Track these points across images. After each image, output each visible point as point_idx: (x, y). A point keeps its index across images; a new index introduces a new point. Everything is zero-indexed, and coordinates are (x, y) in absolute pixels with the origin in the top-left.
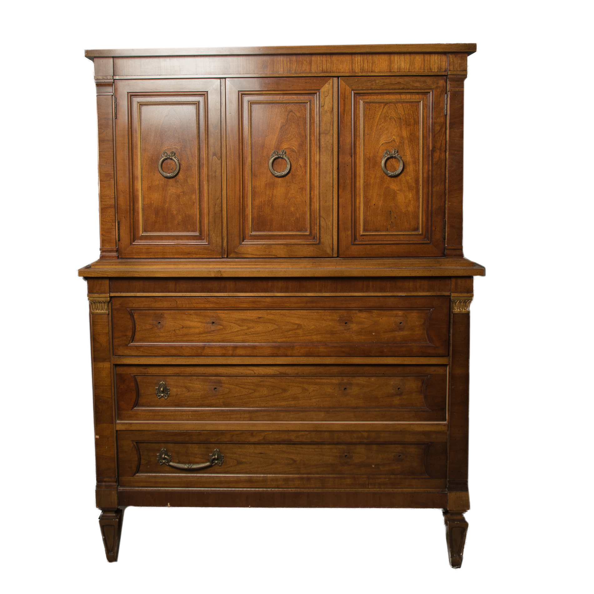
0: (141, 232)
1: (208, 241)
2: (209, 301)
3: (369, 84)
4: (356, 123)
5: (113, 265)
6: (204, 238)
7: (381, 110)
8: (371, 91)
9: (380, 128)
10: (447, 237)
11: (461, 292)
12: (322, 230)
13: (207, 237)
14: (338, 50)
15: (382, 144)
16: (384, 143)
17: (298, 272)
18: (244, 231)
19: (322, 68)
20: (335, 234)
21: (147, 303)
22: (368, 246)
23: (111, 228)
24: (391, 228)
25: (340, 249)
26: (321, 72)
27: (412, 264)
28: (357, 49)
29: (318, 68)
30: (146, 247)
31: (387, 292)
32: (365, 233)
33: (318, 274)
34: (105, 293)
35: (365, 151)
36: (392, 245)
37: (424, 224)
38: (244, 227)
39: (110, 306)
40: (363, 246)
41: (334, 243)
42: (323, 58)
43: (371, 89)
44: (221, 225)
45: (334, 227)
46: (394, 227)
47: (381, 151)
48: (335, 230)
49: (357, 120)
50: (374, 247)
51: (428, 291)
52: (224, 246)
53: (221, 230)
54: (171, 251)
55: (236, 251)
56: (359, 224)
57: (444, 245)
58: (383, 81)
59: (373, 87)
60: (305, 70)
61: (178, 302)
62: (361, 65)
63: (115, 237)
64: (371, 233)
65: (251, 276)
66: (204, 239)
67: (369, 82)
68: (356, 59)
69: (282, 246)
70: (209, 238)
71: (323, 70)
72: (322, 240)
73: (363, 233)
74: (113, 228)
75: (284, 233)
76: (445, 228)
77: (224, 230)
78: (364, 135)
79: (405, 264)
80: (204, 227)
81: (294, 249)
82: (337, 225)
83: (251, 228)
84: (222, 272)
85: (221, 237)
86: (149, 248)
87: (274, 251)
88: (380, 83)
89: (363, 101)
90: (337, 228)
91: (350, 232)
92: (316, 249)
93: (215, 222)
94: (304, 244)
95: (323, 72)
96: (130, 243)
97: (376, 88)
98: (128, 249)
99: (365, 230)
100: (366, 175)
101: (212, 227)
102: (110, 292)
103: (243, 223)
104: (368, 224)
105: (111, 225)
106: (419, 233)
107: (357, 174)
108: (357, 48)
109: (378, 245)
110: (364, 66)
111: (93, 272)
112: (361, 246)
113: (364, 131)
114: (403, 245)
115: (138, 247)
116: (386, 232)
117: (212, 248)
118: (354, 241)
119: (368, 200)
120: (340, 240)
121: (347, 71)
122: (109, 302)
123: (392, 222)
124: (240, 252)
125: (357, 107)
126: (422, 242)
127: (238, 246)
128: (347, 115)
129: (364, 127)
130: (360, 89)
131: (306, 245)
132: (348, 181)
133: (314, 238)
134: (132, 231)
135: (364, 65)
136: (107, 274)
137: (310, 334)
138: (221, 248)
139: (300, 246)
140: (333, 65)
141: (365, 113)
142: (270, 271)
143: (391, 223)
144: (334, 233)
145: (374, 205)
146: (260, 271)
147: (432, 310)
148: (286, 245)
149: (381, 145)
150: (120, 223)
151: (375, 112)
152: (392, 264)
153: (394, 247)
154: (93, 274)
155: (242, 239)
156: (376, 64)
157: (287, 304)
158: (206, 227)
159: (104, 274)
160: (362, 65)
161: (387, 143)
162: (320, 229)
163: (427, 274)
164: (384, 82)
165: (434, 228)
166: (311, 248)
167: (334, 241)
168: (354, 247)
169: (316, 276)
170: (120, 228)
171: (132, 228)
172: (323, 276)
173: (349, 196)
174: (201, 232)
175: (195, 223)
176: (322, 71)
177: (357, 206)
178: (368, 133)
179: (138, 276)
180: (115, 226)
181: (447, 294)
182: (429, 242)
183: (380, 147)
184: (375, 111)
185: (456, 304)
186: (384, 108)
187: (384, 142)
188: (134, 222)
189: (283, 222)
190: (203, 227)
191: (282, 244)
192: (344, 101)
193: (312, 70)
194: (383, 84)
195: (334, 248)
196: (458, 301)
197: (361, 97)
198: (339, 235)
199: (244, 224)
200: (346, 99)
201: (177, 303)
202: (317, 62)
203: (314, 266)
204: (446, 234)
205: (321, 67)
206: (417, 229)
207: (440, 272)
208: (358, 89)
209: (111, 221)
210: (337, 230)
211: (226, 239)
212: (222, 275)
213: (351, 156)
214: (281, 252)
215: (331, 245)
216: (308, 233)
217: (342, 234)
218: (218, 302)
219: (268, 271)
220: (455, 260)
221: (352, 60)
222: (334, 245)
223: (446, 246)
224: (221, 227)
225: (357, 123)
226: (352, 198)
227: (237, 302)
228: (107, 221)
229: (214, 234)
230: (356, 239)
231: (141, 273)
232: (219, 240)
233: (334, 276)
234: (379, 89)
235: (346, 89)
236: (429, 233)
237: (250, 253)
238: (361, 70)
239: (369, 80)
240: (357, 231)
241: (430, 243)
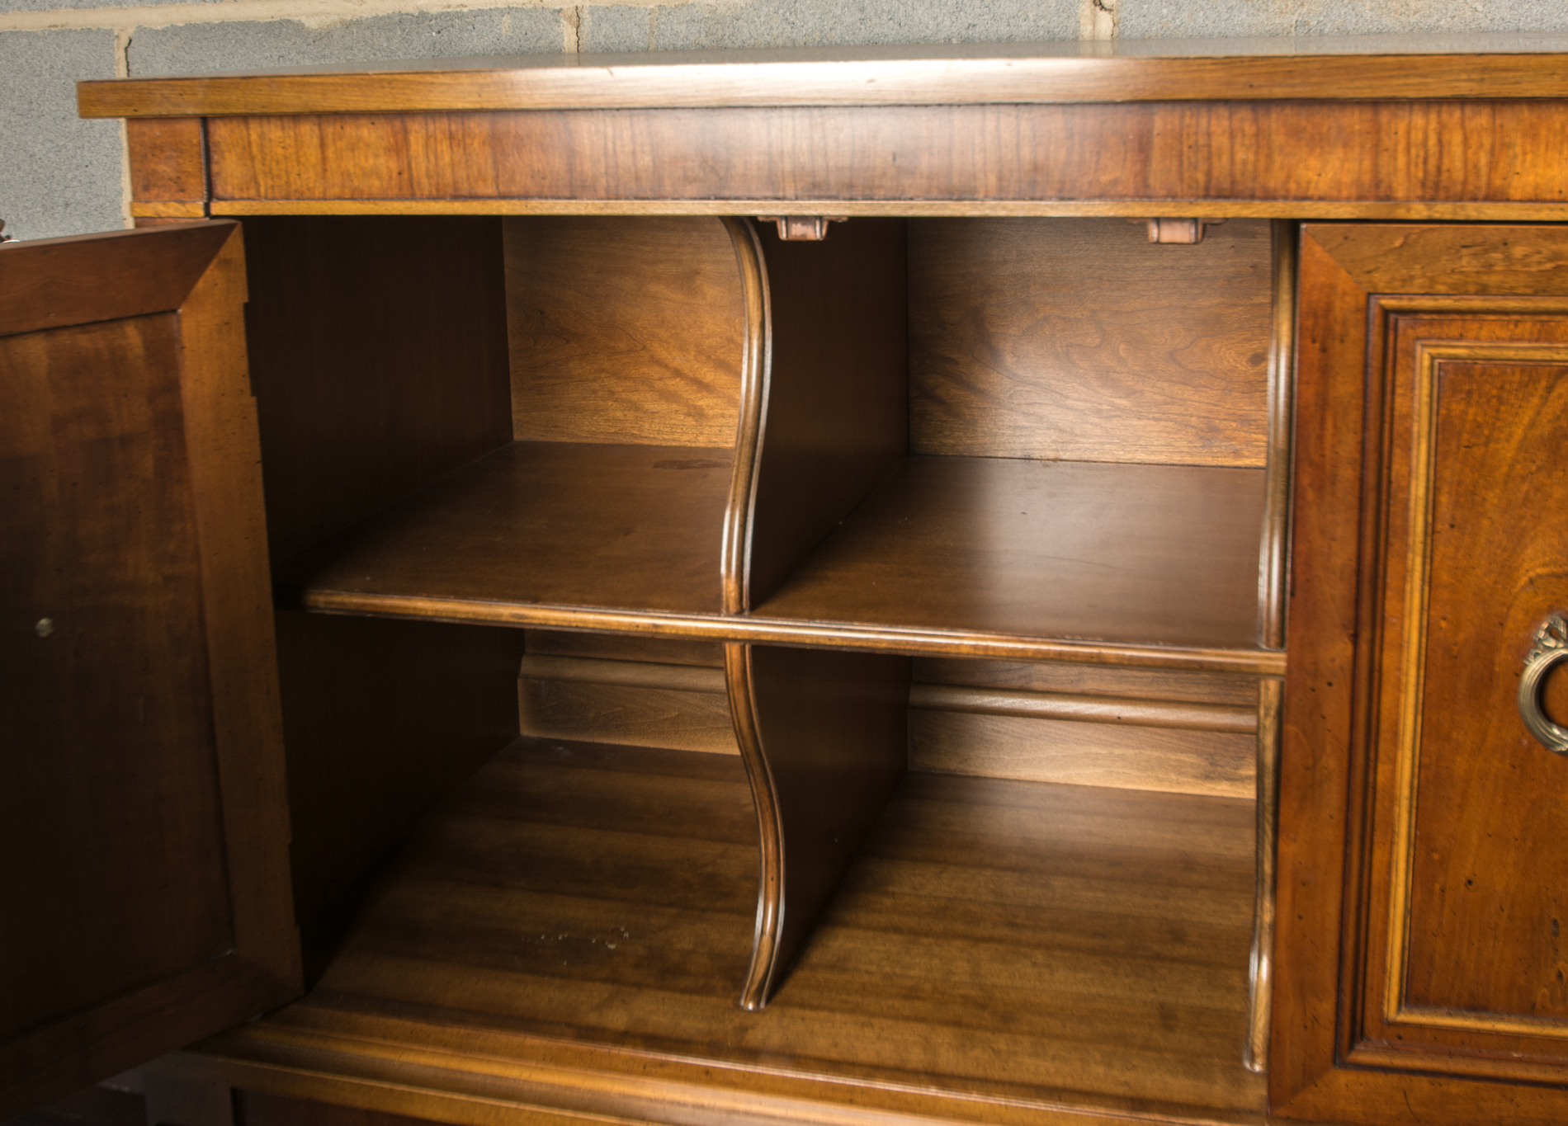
3: (1467, 263)
4: (1389, 468)
7: (1535, 401)
8: (1477, 303)
9: (1521, 496)
14: (1293, 86)
15: (1531, 581)
16: (1540, 576)
19: (1209, 174)
22: (1423, 1083)
24: (1551, 1004)
26: (1201, 192)
28: (1400, 82)
29: (1186, 175)
32: (1411, 1012)
35: (1432, 613)
40: (1393, 1079)
42: (1214, 122)
43: (1483, 291)
47: (1520, 616)
49: (1397, 451)
50: (1454, 1088)
56: (1383, 969)
58: (1554, 247)
59: (1493, 280)
60: (1115, 182)
62: (1425, 162)
64: (1442, 1015)
67: (1472, 250)
68: (1402, 127)
71: (1214, 182)
73: (1399, 1010)
78: (1431, 531)
88: (1536, 258)
89: (1434, 351)
91: (1327, 1007)
95: (1212, 193)
97: (1512, 288)
99: (1411, 998)
100: (1428, 730)
104: (1431, 974)
107: (1384, 725)
108: (1399, 77)
109: (1475, 1084)
110: (1445, 167)
112: (1381, 1079)
113: (1432, 507)
116: (1521, 1022)
118: (1351, 1048)
119: (1436, 857)
121: (1345, 193)
123: (1560, 976)
125: (1400, 379)
128: (1335, 427)
129: (1434, 489)
130: (1414, 290)
132: (1332, 762)
135: (1446, 161)
140: (1269, 156)
141: (1443, 412)
143: (1553, 977)
145: (1470, 882)
149: (1523, 588)
151: (1498, 411)
156: (1515, 157)
160: (1432, 162)
161: (1558, 576)
164: (1556, 256)
168: (1343, 1079)
173: (1331, 833)
176: (1207, 189)
177: (1375, 878)
178: (1453, 518)
183: (1515, 597)
184: (1501, 403)
186: (1550, 389)
187: (1540, 571)
192: (1324, 350)
193: (1151, 181)
194: (1549, 266)
197: (1422, 331)
200: (1337, 344)
202: (1181, 143)
205: (1203, 166)
208: (1408, 290)
213: (1355, 638)
221: (1378, 132)
225: (1395, 467)
226: (1347, 842)
230: (1362, 1034)
234: (1529, 291)
235: (1339, 290)
238: (1423, 184)
239: (1468, 241)
240: (1371, 996)
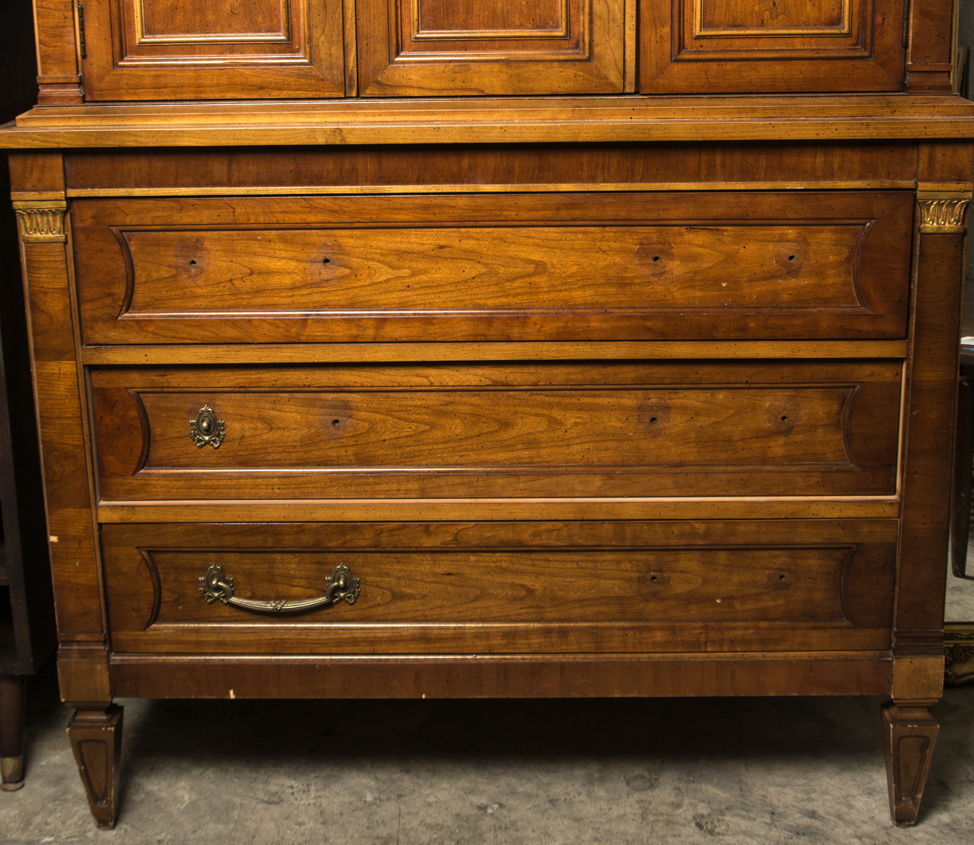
0: (138, 35)
1: (308, 56)
2: (315, 207)
5: (70, 118)
6: (299, 49)
10: (913, 40)
11: (942, 180)
12: (597, 23)
13: (307, 46)
17: (536, 131)
18: (399, 28)
20: (630, 34)
21: (159, 214)
22: (714, 66)
23: (62, 24)
24: (771, 18)
25: (642, 74)
27: (823, 108)
30: (153, 73)
31: (759, 180)
32: (706, 30)
33: (587, 135)
34: (53, 189)
36: (772, 62)
37: (856, 10)
38: (399, 18)
39: (69, 222)
40: (700, 65)
41: (627, 57)
44: (341, 13)
45: (627, 16)
46: (780, 17)
48: (631, 23)
50: (729, 66)
51: (861, 177)
52: (350, 68)
53: (341, 26)
54: (215, 81)
55: (379, 79)
56: (692, 9)
57: (905, 61)
61: (238, 211)
63: (74, 49)
64: (721, 30)
65: (418, 142)
66: (298, 51)
69: (496, 67)
70: (311, 47)
72: (596, 50)
73: (701, 30)
74: (67, 24)
75: (502, 33)
76: (908, 19)
77: (348, 27)
79: (806, 108)
80: (299, 19)
81: (526, 75)
82: (634, 13)
83: (418, 20)
84: (344, 132)
85: (341, 44)
86: (159, 76)
87: (476, 80)
90: (634, 18)
91: (667, 30)
92: (581, 73)
93: (325, 5)
94: (551, 61)
96: (111, 63)
98: (107, 79)
99: (705, 24)
101: (318, 18)
102: (66, 187)
103: (397, 8)
104: (714, 10)
105: (62, 17)
106: (843, 31)
109: (738, 63)
111: (21, 138)
112: (694, 66)
114: (801, 62)
115: (134, 73)
116: (758, 29)
117: (318, 73)
118: (679, 52)
120: (642, 49)
122: (65, 213)
123: (774, 4)
124: (389, 83)
126: (849, 55)
127: (386, 67)
131: (556, 64)
133: (577, 46)
134: (117, 31)
136: (57, 140)
137: (567, 287)
138: (342, 73)
139: (541, 67)
142: (466, 128)
143: (771, 5)
144: (627, 32)
146: (439, 128)
147: (869, 226)
148: (507, 62)
150: (85, 11)
152: (774, 109)
153: (778, 68)
154: (21, 141)
155: (394, 48)
157: (509, 213)
158: (303, 20)
159: (48, 142)
162: (591, 22)
163: (859, 135)
165: (879, 19)
166: (570, 71)
167: (627, 53)
168: (677, 67)
169: (580, 140)
170: (86, 24)
171: (116, 25)
172: (599, 140)
174: (290, 31)
175: (275, 10)
179: (134, 145)
180: (71, 19)
181: (909, 184)
182: (866, 54)
185: (928, 209)
188: (119, 8)
189: (499, 5)
190: (295, 20)
191: (497, 61)
195: (627, 69)
196: (935, 203)
198: (641, 36)
199: (399, 12)
201: (234, 212)
203: (576, 115)
204: (911, 34)
206: (836, 21)
207: (893, 128)
209: (62, 7)
210: (634, 23)
211: (354, 49)
212: (343, 139)
214: (494, 81)
215: (620, 64)
216: (560, 33)
217: (648, 35)
218: (337, 208)
219: (460, 128)
220: (931, 99)
222: (627, 64)
223: (910, 63)
224: (341, 19)
227: (384, 209)
228: (50, 6)
229: (323, 38)
230: (684, 48)
231: (140, 136)
232: (337, 51)
233: (626, 140)
236: (868, 31)
237: (415, 85)
240: (687, 25)
241: (870, 56)
